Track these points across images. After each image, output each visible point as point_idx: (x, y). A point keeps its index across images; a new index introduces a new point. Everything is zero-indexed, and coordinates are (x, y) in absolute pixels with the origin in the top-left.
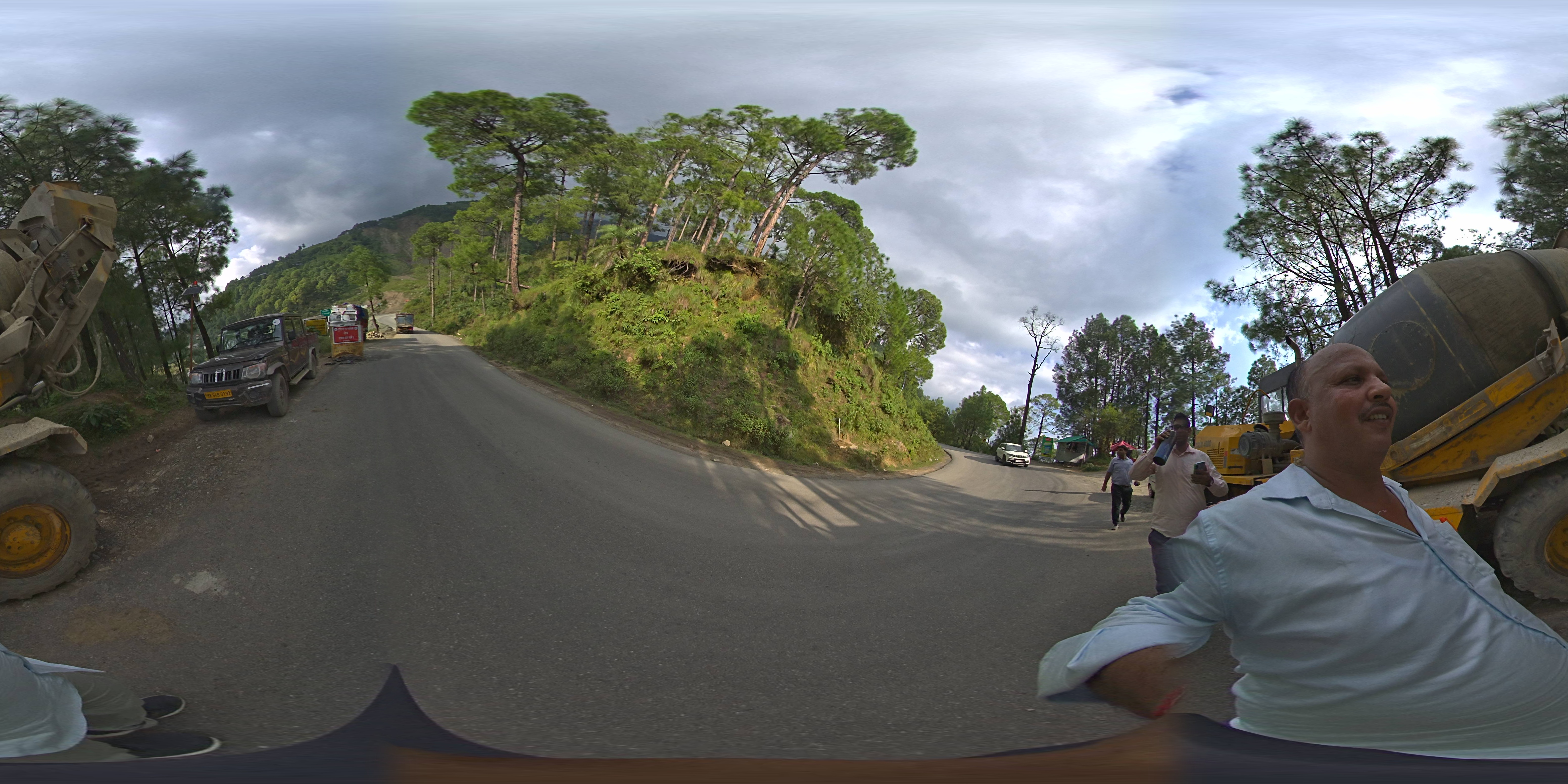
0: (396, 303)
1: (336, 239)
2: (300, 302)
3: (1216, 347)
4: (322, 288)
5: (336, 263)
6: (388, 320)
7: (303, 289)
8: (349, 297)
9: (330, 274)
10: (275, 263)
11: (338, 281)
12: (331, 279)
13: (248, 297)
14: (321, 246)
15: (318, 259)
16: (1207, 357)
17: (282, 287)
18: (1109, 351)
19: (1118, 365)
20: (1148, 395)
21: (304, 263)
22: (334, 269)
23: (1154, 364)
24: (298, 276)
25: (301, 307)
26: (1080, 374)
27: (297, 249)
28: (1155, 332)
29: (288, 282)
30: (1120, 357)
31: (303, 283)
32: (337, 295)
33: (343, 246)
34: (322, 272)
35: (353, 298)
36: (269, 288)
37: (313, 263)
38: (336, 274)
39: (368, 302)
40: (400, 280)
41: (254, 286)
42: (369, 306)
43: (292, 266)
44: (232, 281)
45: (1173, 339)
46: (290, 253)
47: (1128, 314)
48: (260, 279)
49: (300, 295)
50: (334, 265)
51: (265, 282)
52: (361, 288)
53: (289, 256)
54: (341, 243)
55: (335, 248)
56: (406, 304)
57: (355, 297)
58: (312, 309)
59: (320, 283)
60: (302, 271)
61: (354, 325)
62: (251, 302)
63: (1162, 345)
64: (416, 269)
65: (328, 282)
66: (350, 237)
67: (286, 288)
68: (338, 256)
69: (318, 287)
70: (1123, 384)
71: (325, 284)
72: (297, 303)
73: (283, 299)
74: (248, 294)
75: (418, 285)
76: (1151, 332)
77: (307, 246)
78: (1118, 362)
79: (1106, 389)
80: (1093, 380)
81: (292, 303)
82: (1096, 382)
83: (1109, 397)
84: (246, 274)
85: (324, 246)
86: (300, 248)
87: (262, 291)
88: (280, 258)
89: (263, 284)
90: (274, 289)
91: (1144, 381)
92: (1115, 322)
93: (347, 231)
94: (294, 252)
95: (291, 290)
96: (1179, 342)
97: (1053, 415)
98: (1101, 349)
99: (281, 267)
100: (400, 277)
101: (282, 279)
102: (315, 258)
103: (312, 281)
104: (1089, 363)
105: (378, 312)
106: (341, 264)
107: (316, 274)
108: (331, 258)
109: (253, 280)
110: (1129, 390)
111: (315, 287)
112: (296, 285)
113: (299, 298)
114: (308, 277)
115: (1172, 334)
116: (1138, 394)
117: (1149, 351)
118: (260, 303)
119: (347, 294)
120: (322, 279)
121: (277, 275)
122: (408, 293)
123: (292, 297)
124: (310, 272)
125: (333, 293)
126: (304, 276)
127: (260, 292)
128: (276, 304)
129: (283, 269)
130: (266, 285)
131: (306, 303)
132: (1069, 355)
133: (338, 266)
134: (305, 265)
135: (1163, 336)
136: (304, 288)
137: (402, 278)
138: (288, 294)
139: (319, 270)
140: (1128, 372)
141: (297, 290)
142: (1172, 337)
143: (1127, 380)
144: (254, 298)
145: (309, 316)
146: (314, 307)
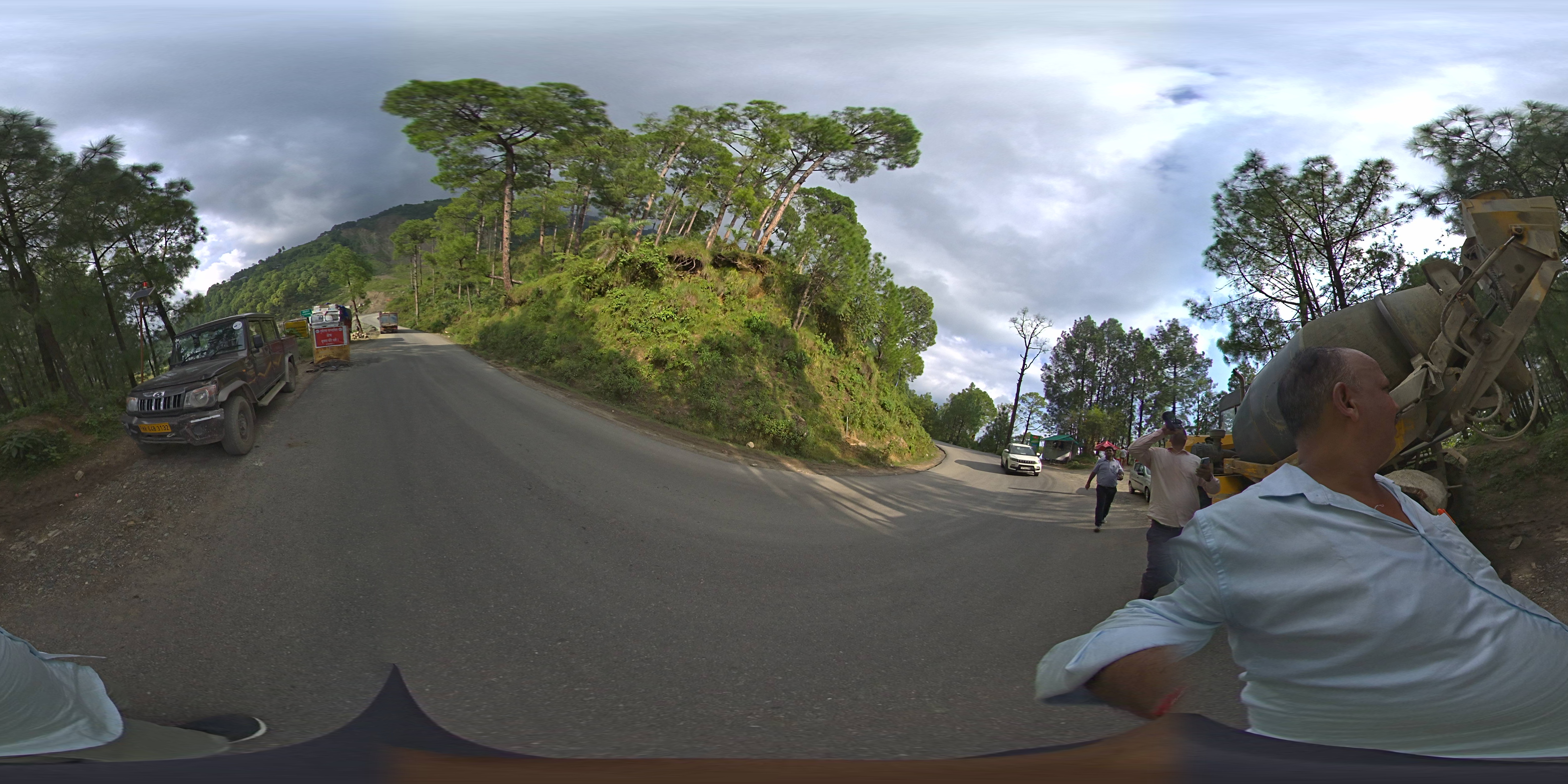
0: (377, 302)
1: (316, 241)
2: (283, 304)
3: (1199, 352)
4: (304, 290)
5: (317, 264)
6: (371, 320)
7: (284, 292)
8: (331, 298)
9: (311, 276)
10: (255, 266)
11: (320, 282)
12: (312, 281)
13: (230, 301)
14: (301, 248)
15: (298, 261)
16: (1191, 362)
17: (263, 290)
18: (1096, 353)
19: (1104, 368)
20: (1132, 396)
21: (284, 265)
22: (315, 270)
23: (1139, 367)
24: (279, 279)
25: (283, 310)
26: (1067, 375)
27: (277, 251)
28: (1141, 335)
29: (269, 285)
30: (1107, 359)
31: (284, 285)
32: (319, 297)
33: (322, 247)
34: (302, 274)
35: (334, 299)
36: (251, 292)
37: (293, 265)
38: (316, 276)
39: (351, 302)
40: (380, 279)
41: (236, 290)
42: (351, 306)
43: (273, 269)
44: (214, 286)
45: (1157, 344)
46: (270, 256)
47: (1116, 318)
48: (241, 283)
49: (281, 298)
50: (314, 267)
51: (246, 285)
52: (342, 289)
53: (270, 259)
54: (320, 245)
55: (315, 250)
56: (388, 303)
57: (337, 298)
58: (295, 311)
59: (301, 284)
60: (282, 274)
61: (337, 325)
62: (233, 305)
63: (1148, 348)
64: (397, 269)
65: (309, 284)
66: (329, 239)
67: (268, 291)
68: (318, 257)
69: (299, 289)
70: (1109, 385)
71: (307, 286)
72: (279, 306)
73: (265, 302)
74: (229, 298)
75: (399, 284)
76: (1136, 336)
77: (287, 249)
78: (1104, 364)
79: (1092, 390)
80: (1080, 381)
81: (274, 306)
82: (1083, 382)
83: (1094, 398)
84: (227, 279)
85: (304, 248)
86: (280, 250)
87: (244, 294)
88: (260, 261)
89: (244, 288)
90: (255, 292)
91: (1129, 383)
92: (1102, 324)
93: (326, 232)
94: (274, 254)
95: (272, 293)
96: (1162, 346)
97: (1039, 413)
98: (1088, 352)
99: (261, 270)
100: (380, 277)
101: (263, 282)
102: (295, 260)
103: (293, 283)
104: (1076, 364)
105: (361, 313)
106: (322, 265)
107: (296, 276)
108: (312, 260)
109: (233, 285)
110: (1114, 391)
111: (296, 289)
112: (277, 288)
113: (281, 301)
114: (288, 279)
115: (1156, 339)
116: (1123, 395)
117: (1135, 354)
118: (242, 307)
119: (329, 295)
120: (303, 281)
121: (258, 278)
122: (388, 293)
123: (274, 300)
124: (291, 274)
125: (315, 294)
126: (285, 279)
127: (241, 296)
128: (258, 307)
129: (264, 272)
130: (248, 289)
131: (288, 306)
132: (1057, 356)
133: (319, 267)
134: (286, 267)
135: (1148, 339)
136: (286, 290)
137: (382, 278)
138: (270, 297)
139: (300, 272)
140: (1114, 374)
141: (279, 292)
142: (1156, 342)
143: (1113, 381)
144: (236, 302)
145: (291, 318)
146: (296, 309)
